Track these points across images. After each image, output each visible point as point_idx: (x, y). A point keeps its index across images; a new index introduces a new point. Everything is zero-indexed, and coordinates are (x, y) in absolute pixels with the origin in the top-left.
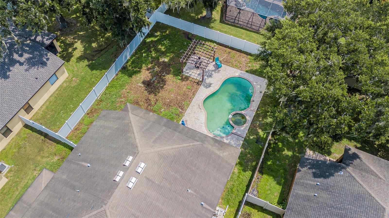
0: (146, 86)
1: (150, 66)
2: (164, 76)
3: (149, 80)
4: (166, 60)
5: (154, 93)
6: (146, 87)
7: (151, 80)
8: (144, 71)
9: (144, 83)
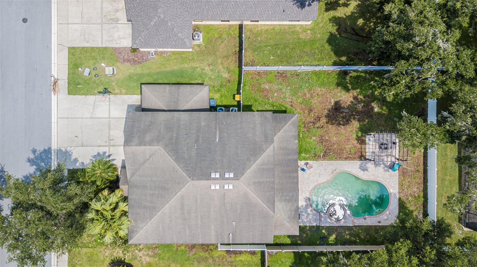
0: (334, 108)
1: (361, 97)
2: (354, 119)
3: (342, 106)
4: (376, 110)
5: (329, 120)
6: (332, 109)
7: (344, 108)
8: (351, 95)
9: (337, 103)
